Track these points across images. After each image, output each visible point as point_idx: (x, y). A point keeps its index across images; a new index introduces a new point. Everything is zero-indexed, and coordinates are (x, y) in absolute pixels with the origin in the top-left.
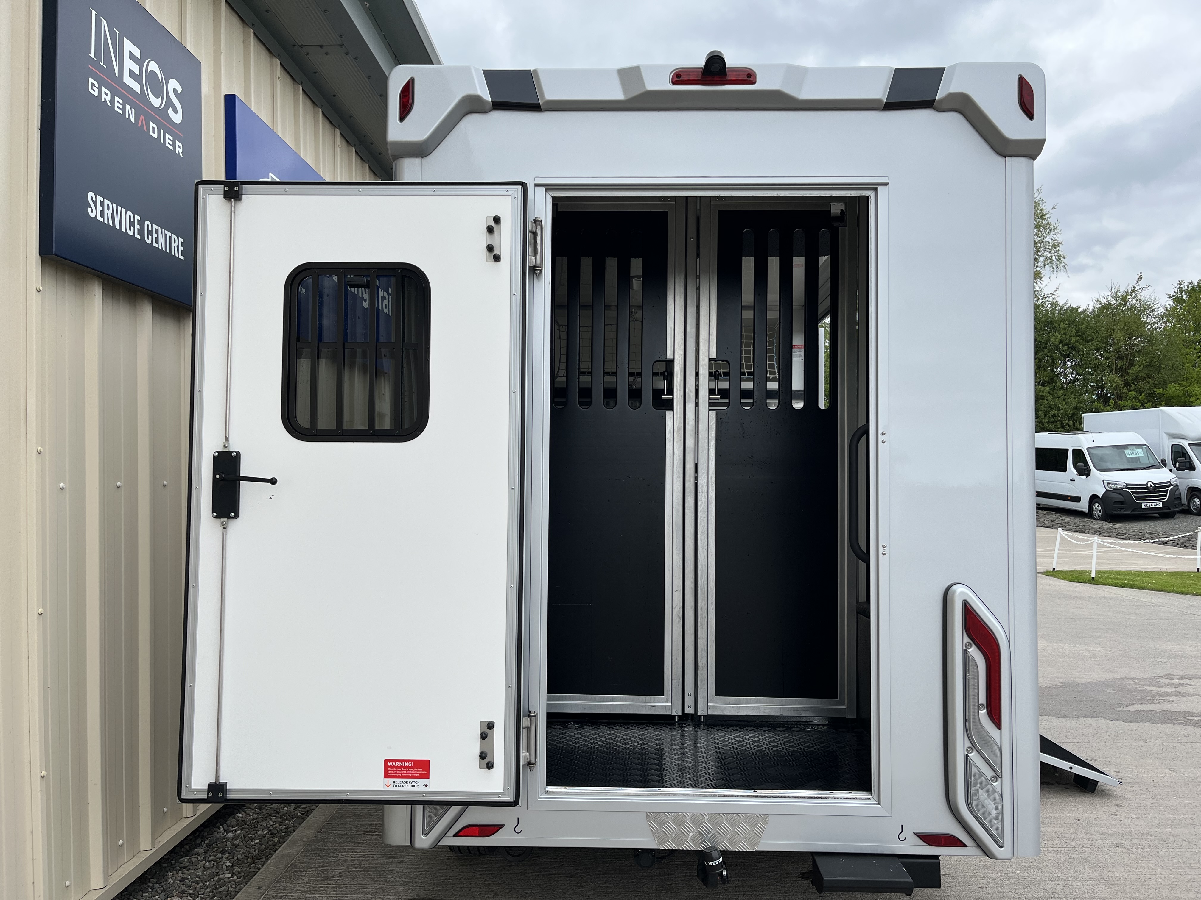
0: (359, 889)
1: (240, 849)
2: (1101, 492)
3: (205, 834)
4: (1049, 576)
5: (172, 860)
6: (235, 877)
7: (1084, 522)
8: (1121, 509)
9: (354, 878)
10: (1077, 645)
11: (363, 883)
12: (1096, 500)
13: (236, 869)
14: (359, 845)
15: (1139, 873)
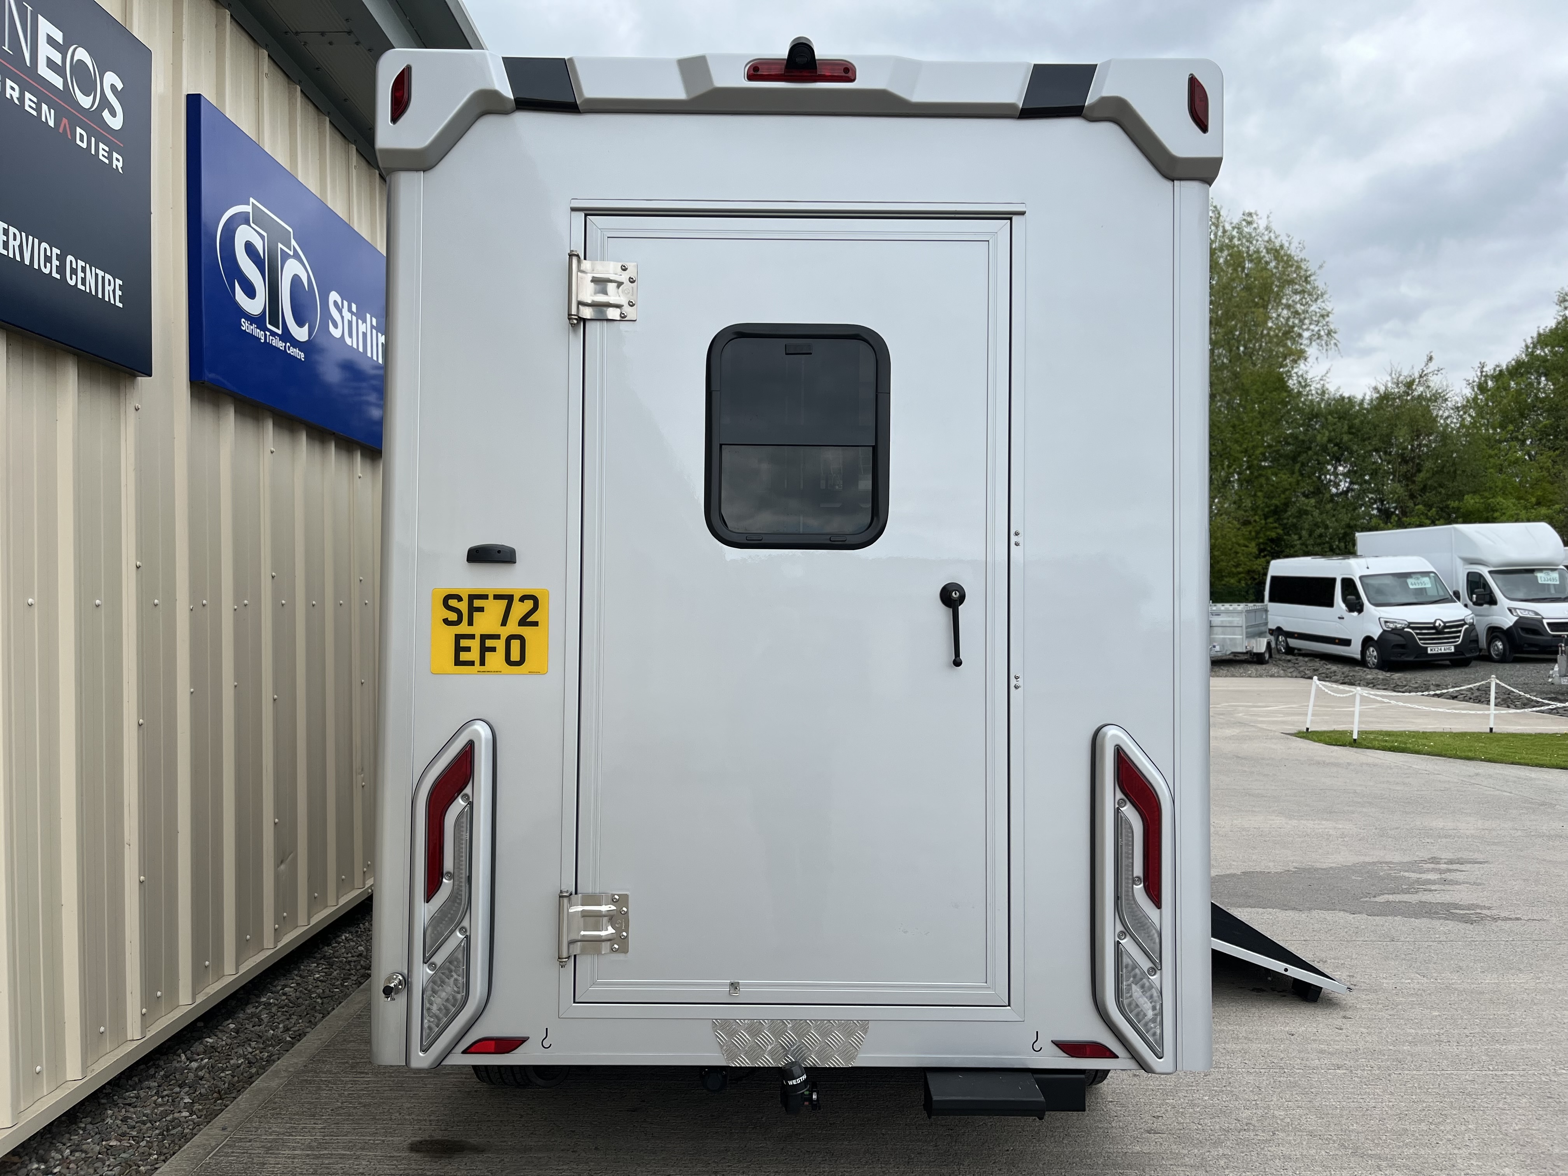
0: (355, 1129)
1: (205, 1082)
2: (1376, 633)
3: (160, 1064)
4: (1301, 737)
5: (114, 1095)
6: (194, 1117)
7: (1354, 671)
8: (1403, 654)
9: (350, 1116)
10: (1324, 822)
11: (361, 1122)
12: (1370, 643)
13: (197, 1106)
14: (362, 1075)
15: (1361, 1101)
